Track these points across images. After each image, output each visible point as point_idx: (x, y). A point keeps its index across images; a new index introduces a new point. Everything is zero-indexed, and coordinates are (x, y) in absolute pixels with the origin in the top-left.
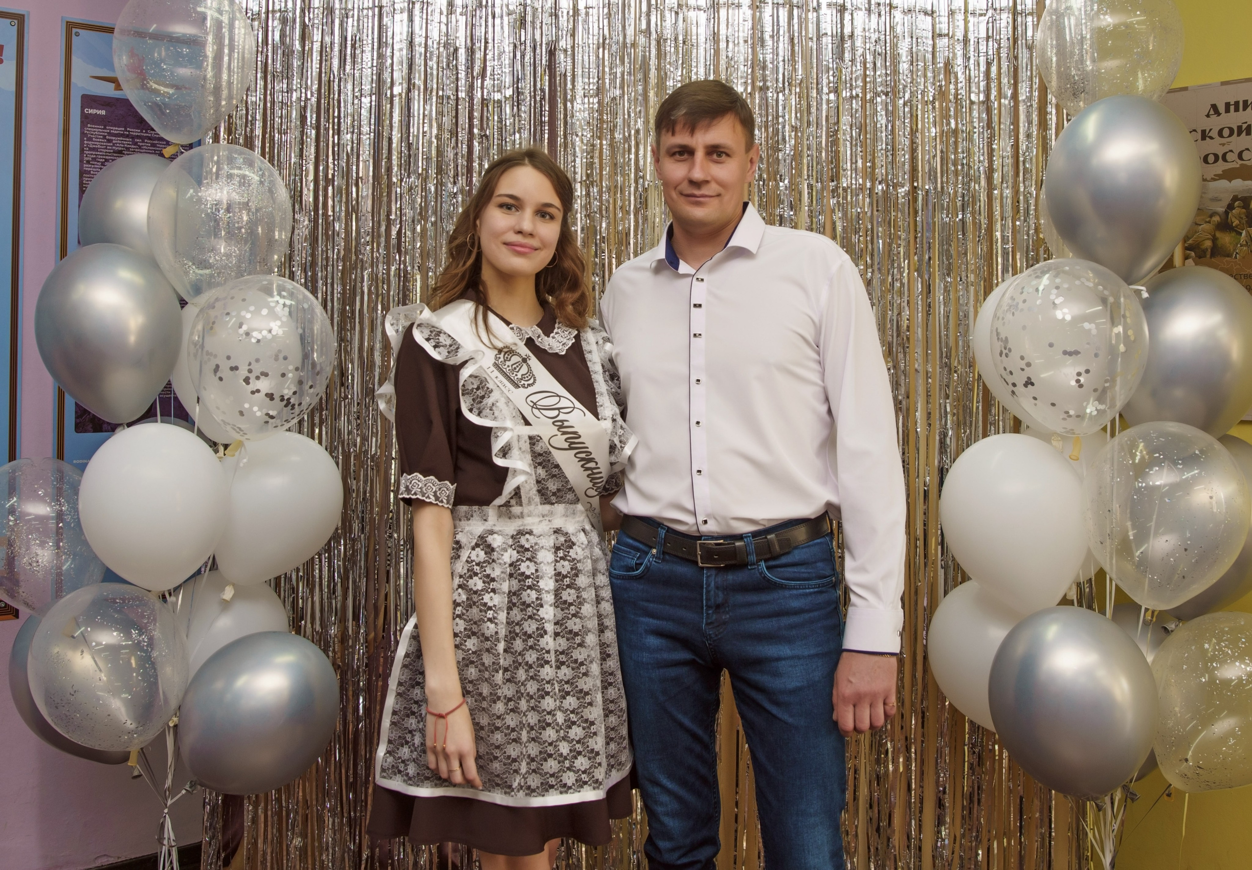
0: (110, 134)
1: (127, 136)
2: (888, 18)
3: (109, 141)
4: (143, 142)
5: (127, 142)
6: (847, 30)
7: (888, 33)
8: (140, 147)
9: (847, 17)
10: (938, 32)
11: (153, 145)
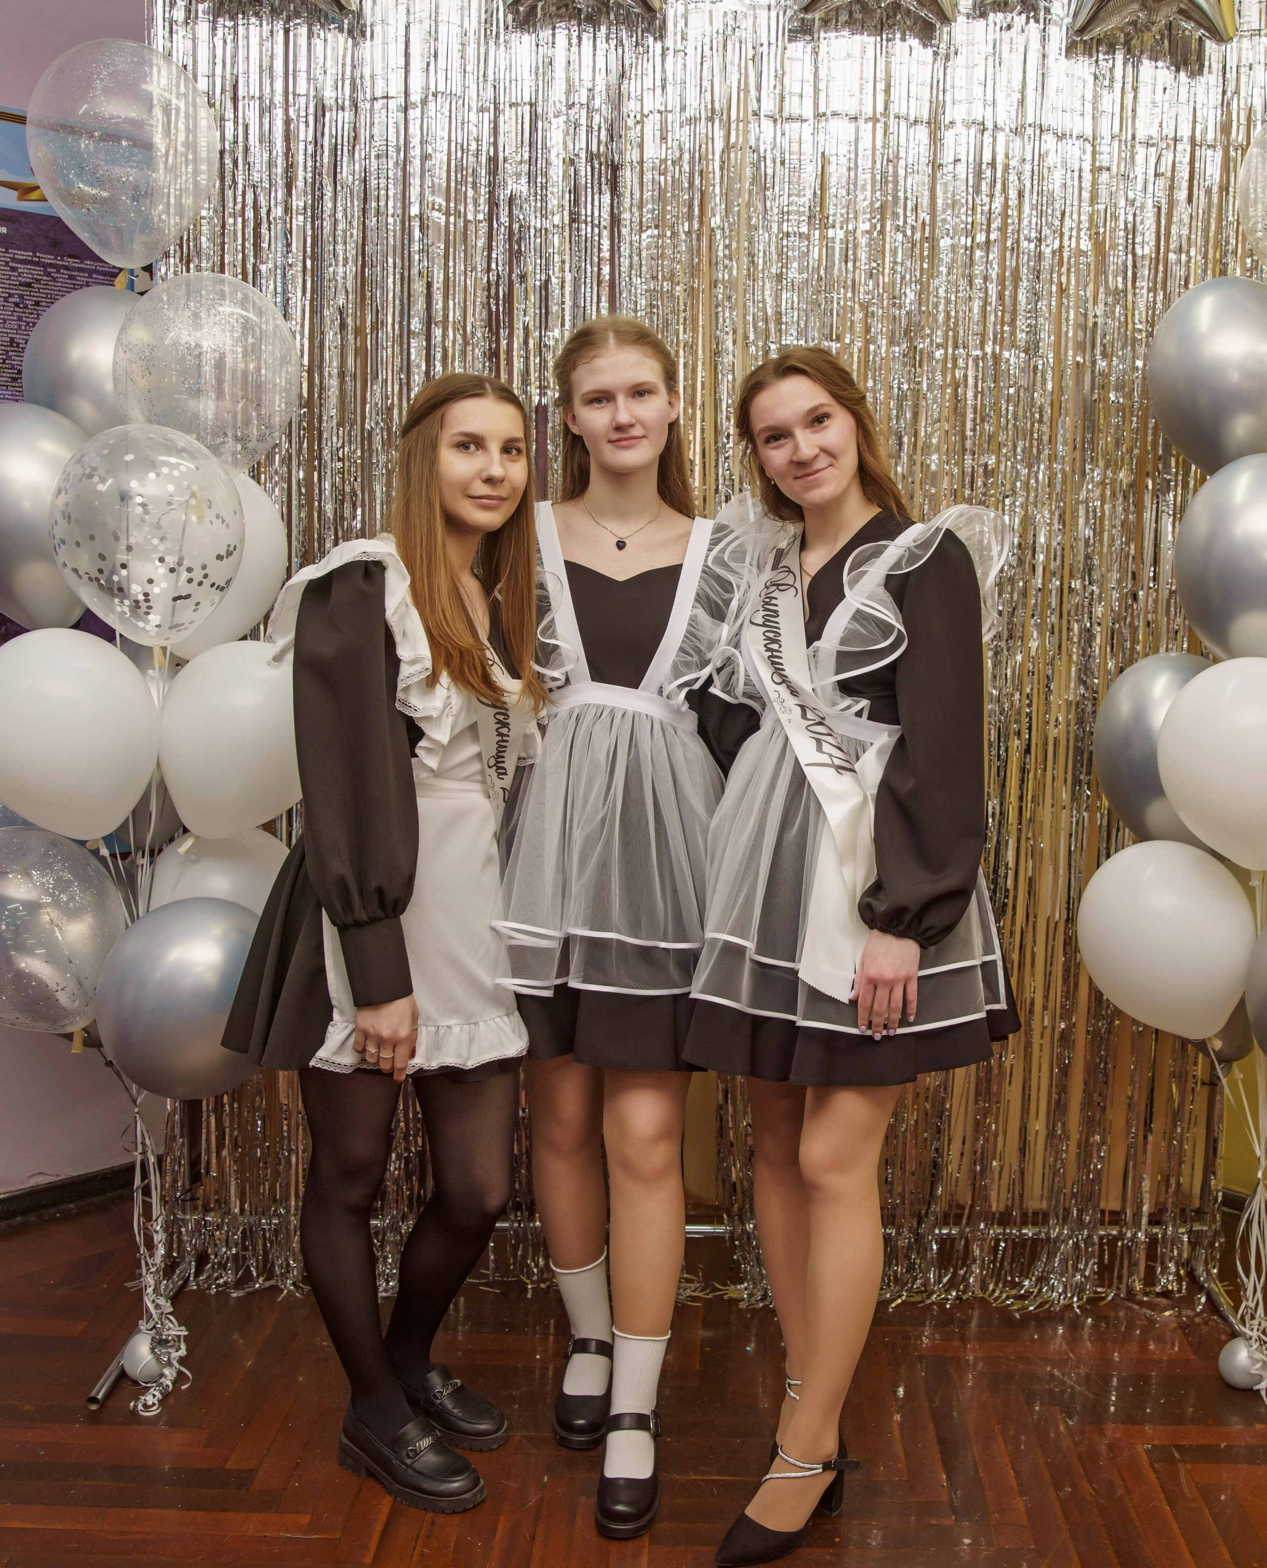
0: (13, 260)
1: (37, 264)
2: (1037, 143)
3: (14, 269)
4: (58, 272)
5: (37, 271)
6: (987, 157)
7: (1036, 163)
8: (54, 280)
9: (987, 139)
10: (1097, 164)
11: (72, 277)
